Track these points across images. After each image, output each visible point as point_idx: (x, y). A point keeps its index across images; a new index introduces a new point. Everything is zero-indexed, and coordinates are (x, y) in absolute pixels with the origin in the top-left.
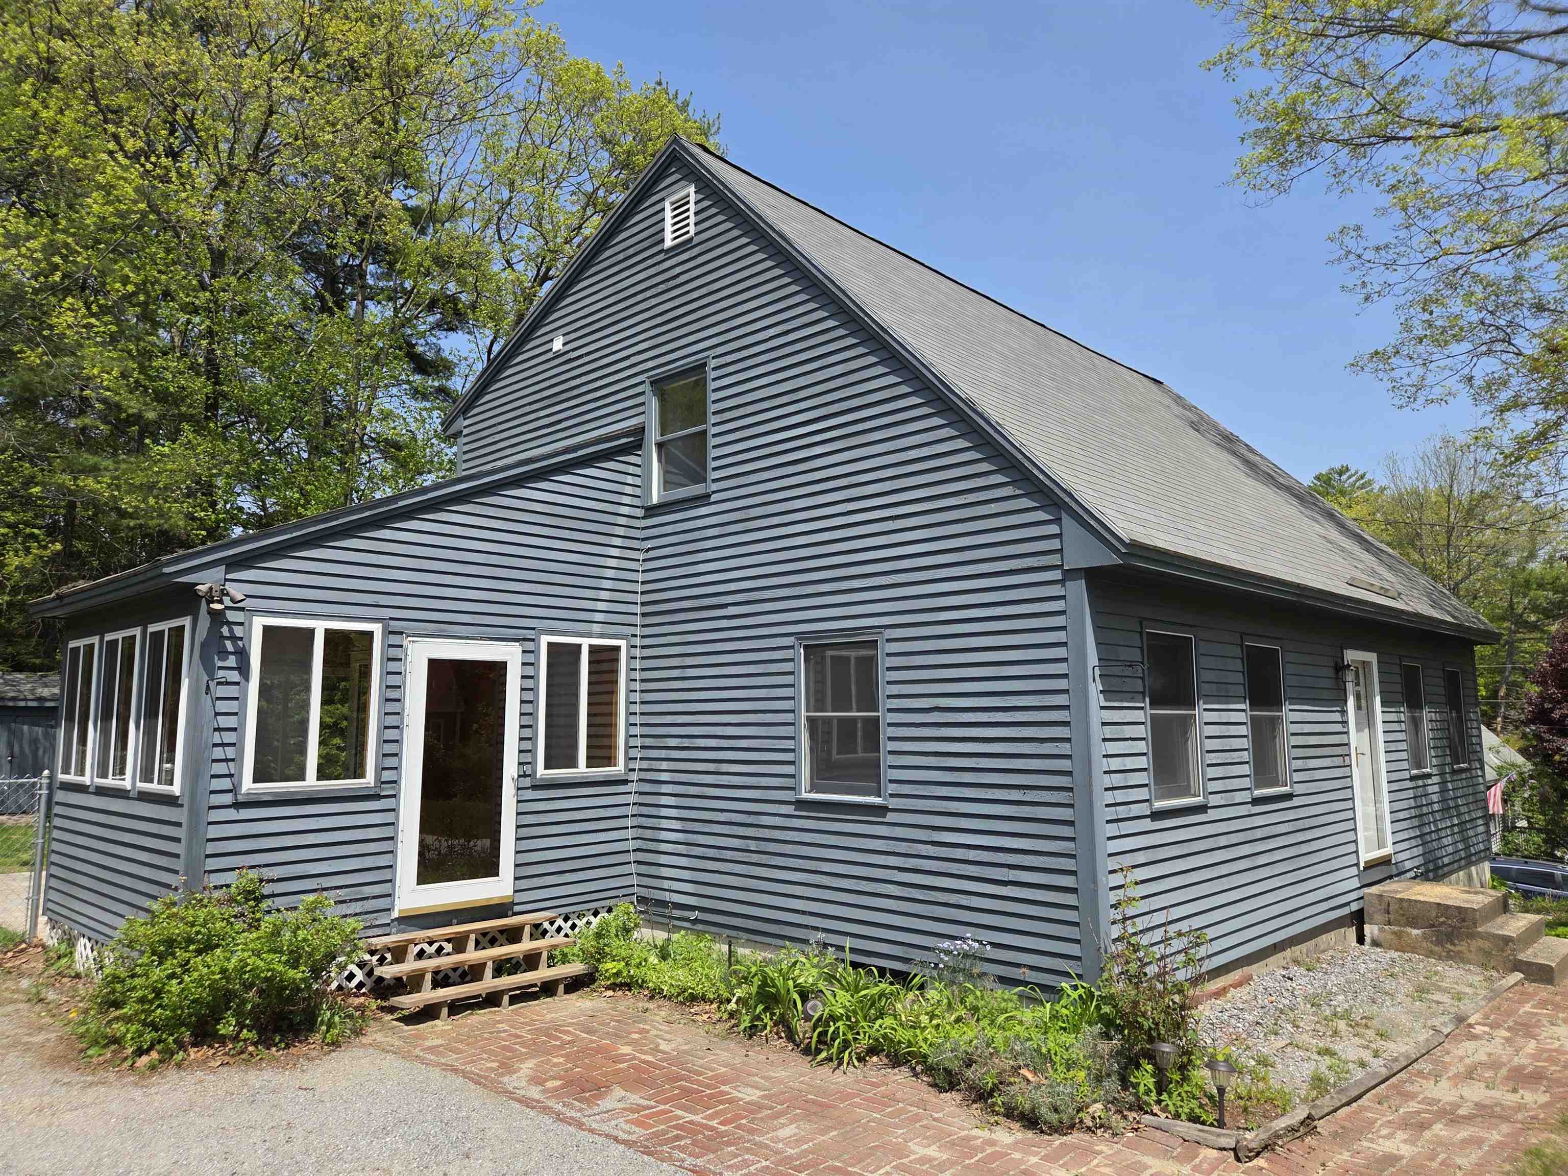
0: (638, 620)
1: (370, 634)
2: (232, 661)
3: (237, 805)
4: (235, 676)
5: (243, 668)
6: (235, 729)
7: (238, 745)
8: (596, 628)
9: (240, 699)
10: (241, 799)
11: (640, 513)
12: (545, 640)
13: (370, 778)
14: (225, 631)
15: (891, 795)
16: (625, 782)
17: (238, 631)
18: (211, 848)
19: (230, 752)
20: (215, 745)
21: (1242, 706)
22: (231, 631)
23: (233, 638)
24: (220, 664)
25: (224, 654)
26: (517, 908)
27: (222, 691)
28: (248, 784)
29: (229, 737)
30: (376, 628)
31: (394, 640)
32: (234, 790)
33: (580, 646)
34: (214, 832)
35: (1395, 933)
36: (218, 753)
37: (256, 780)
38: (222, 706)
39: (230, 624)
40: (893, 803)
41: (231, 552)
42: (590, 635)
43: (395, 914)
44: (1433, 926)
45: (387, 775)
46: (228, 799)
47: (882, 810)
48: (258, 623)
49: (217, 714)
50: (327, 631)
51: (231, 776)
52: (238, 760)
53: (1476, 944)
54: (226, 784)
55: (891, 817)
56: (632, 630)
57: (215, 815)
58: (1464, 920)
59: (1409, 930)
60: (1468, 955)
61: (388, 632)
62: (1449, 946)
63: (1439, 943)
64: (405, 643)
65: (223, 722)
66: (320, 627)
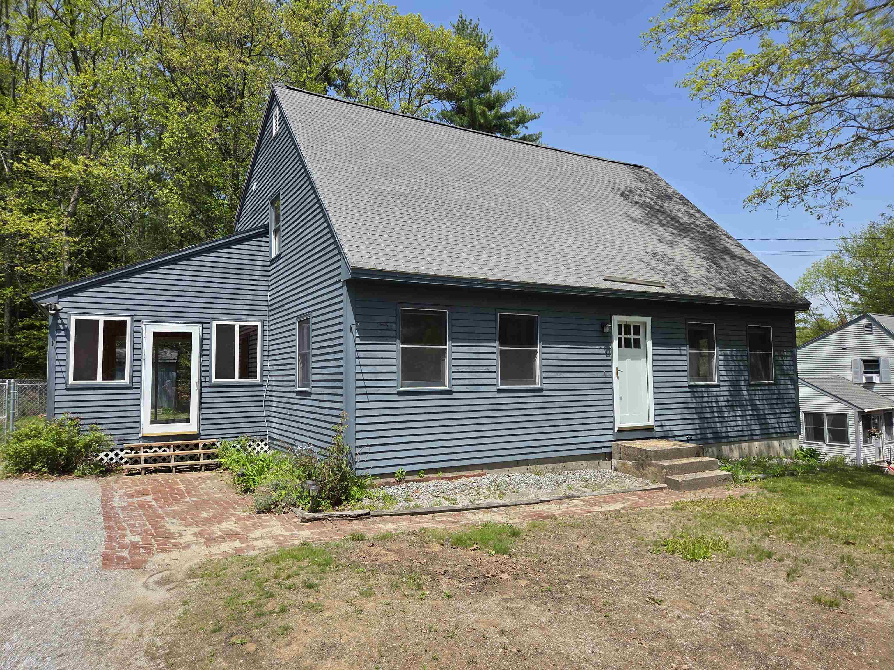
0: (267, 313)
1: (125, 323)
2: (63, 333)
3: (68, 389)
4: (64, 339)
5: (68, 336)
6: (65, 360)
7: (67, 366)
8: (243, 317)
9: (67, 348)
10: (68, 387)
11: (268, 264)
12: (215, 323)
13: (127, 380)
14: (59, 321)
15: (313, 387)
16: (262, 386)
17: (65, 321)
18: (57, 405)
19: (63, 368)
20: (57, 366)
21: (494, 345)
22: (62, 321)
23: (63, 324)
24: (57, 334)
25: (59, 331)
26: (202, 437)
27: (59, 345)
28: (71, 381)
29: (62, 363)
30: (128, 320)
31: (137, 324)
32: (66, 383)
33: (234, 325)
34: (57, 399)
35: (622, 463)
36: (58, 369)
37: (75, 379)
38: (59, 351)
39: (61, 319)
40: (314, 390)
41: (59, 290)
42: (240, 320)
43: (141, 435)
44: (636, 460)
45: (135, 380)
46: (63, 386)
47: (309, 394)
48: (73, 318)
49: (57, 354)
50: (105, 321)
51: (64, 378)
52: (67, 372)
53: (652, 469)
54: (63, 380)
55: (313, 397)
56: (265, 318)
57: (57, 392)
58: (647, 457)
59: (627, 462)
60: (649, 475)
61: (134, 321)
62: (641, 470)
63: (638, 469)
64: (142, 325)
65: (60, 357)
66: (101, 319)
